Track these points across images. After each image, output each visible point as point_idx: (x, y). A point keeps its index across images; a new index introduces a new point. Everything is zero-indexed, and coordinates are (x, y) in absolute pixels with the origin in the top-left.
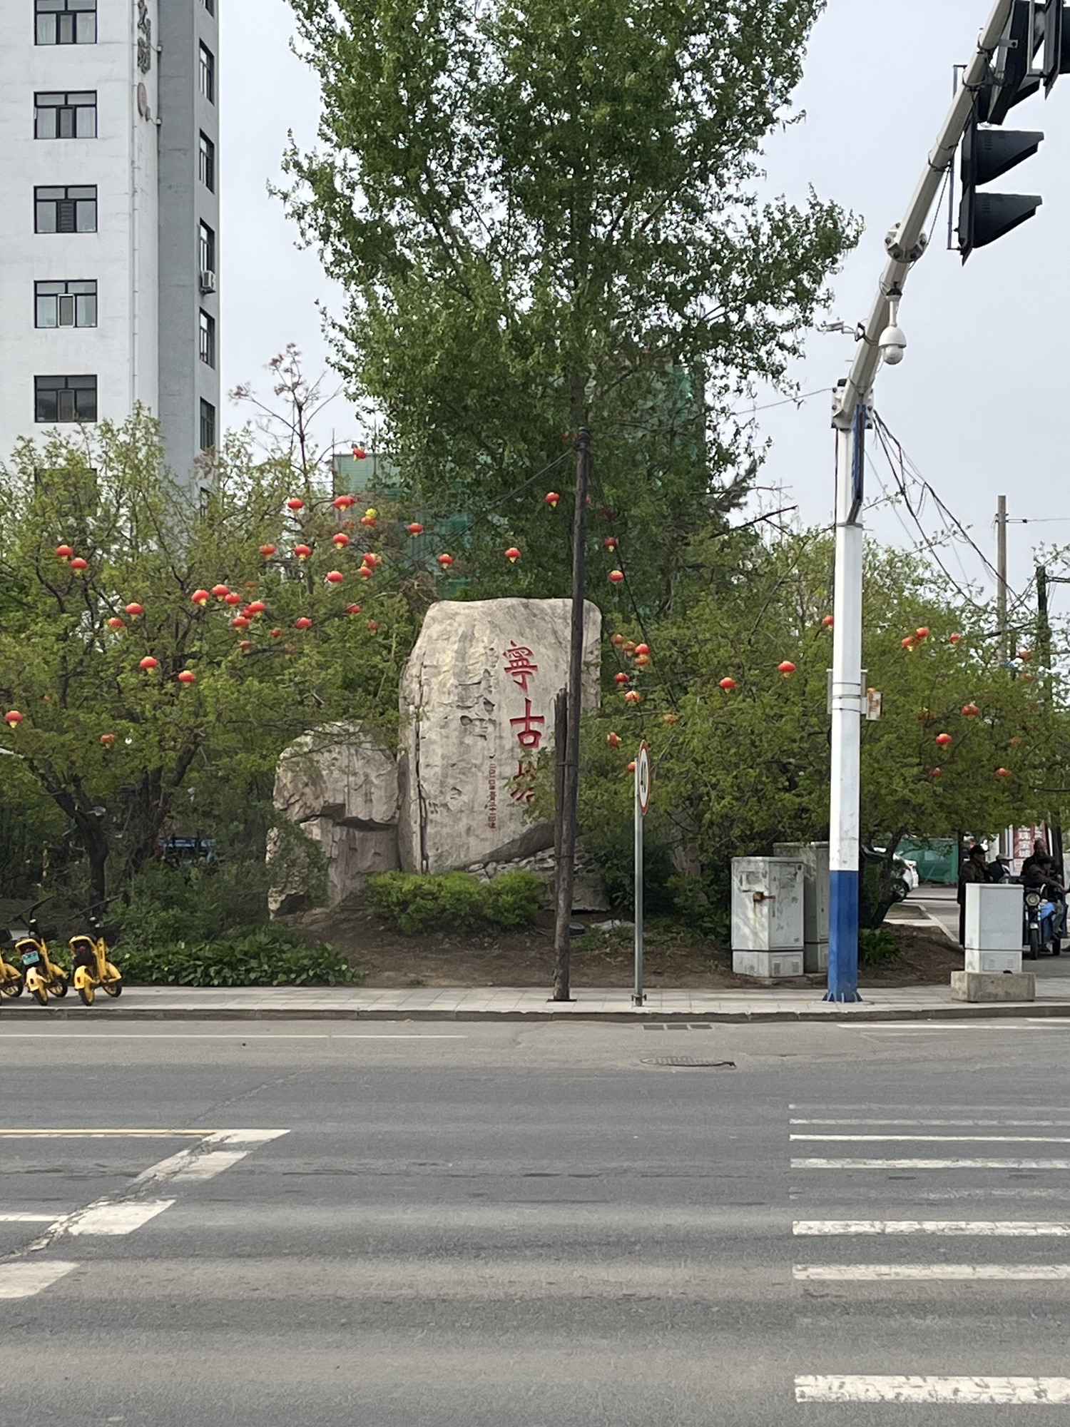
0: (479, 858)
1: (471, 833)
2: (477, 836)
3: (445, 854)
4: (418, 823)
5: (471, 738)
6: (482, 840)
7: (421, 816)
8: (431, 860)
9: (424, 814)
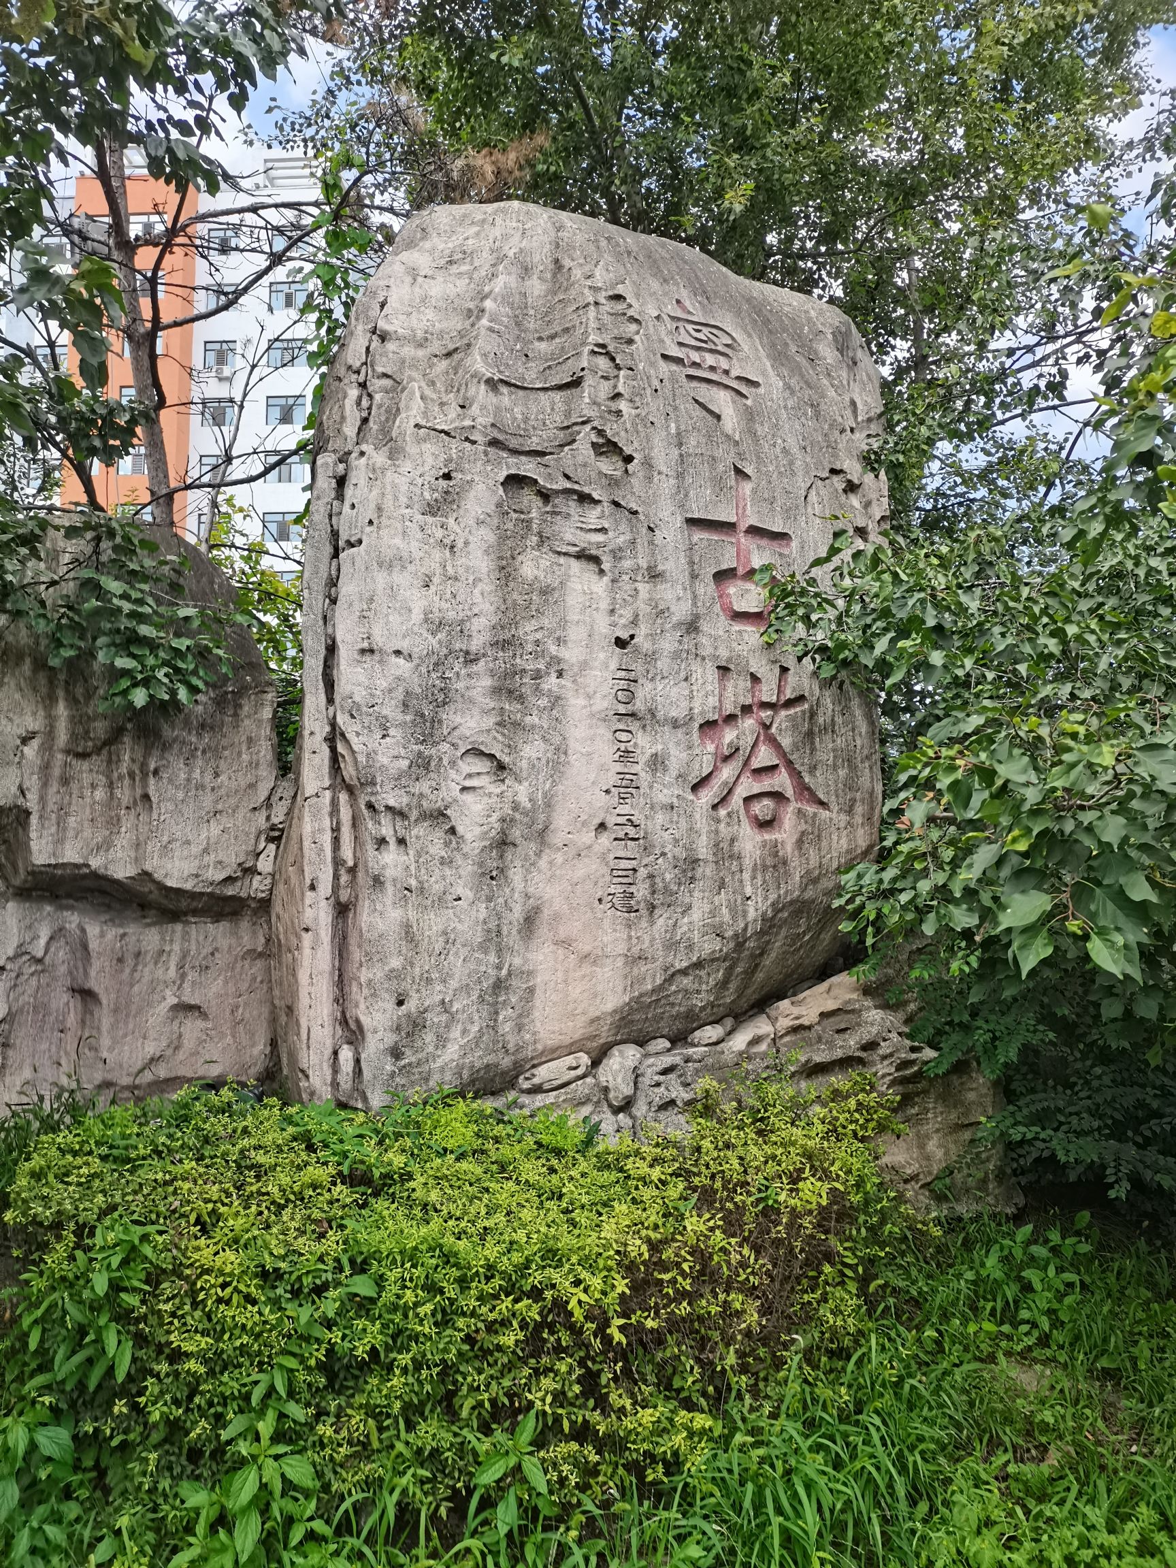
0: (575, 1029)
1: (544, 931)
2: (565, 943)
3: (434, 1018)
4: (325, 888)
5: (546, 560)
6: (586, 958)
7: (338, 862)
8: (375, 1044)
9: (347, 854)
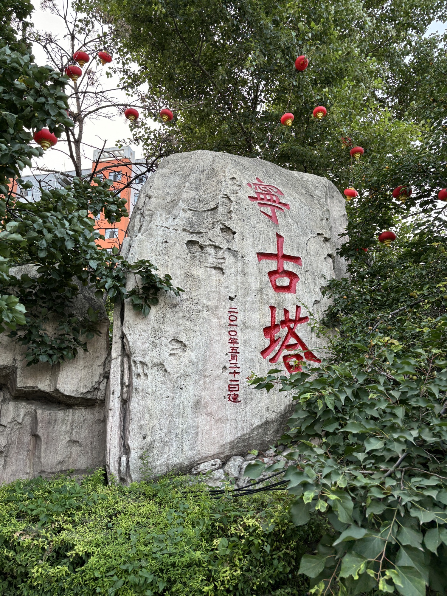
0: (214, 449)
1: (202, 409)
5: (202, 270)
6: (219, 420)
7: (122, 383)
9: (126, 380)
